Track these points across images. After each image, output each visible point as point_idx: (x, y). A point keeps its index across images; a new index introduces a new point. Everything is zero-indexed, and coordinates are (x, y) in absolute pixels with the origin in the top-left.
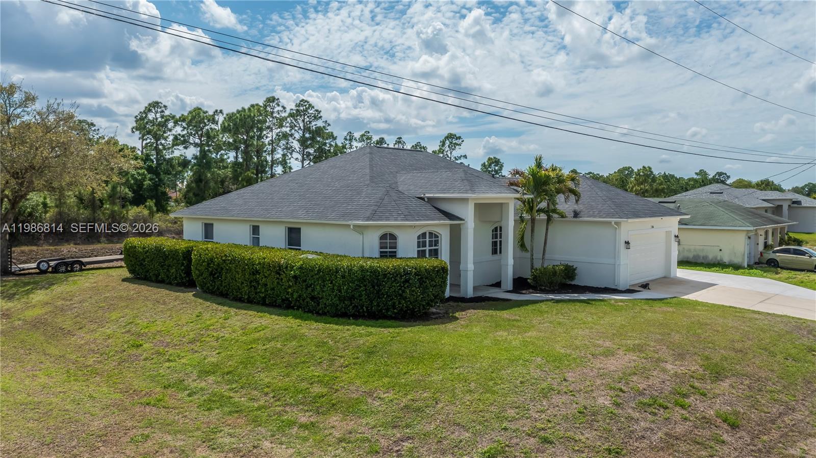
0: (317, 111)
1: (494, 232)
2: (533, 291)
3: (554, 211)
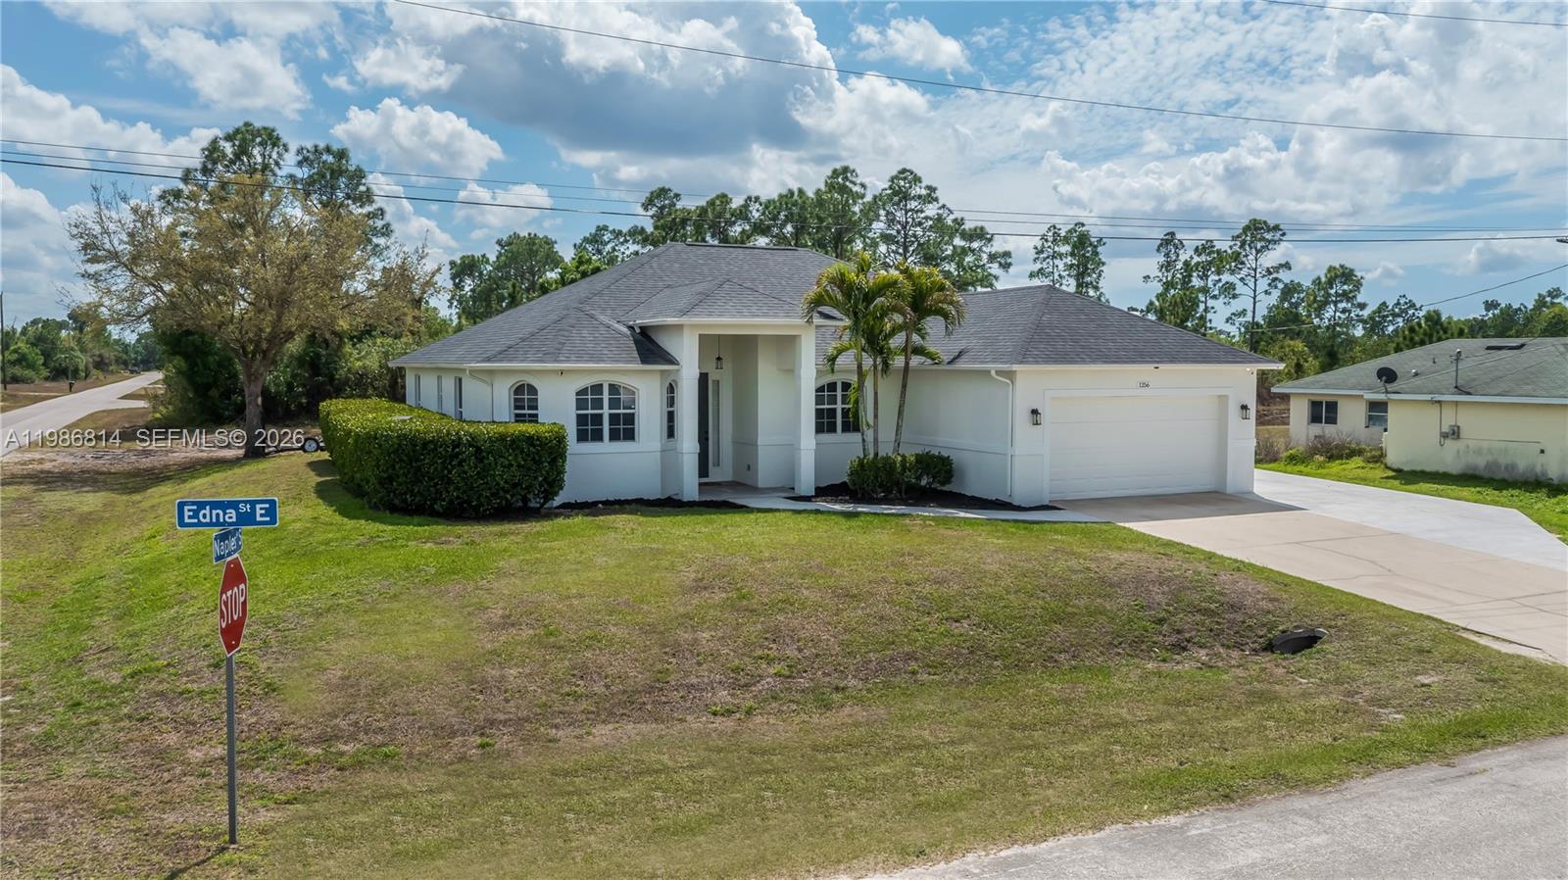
0: (929, 188)
1: (825, 392)
2: (847, 498)
3: (919, 351)
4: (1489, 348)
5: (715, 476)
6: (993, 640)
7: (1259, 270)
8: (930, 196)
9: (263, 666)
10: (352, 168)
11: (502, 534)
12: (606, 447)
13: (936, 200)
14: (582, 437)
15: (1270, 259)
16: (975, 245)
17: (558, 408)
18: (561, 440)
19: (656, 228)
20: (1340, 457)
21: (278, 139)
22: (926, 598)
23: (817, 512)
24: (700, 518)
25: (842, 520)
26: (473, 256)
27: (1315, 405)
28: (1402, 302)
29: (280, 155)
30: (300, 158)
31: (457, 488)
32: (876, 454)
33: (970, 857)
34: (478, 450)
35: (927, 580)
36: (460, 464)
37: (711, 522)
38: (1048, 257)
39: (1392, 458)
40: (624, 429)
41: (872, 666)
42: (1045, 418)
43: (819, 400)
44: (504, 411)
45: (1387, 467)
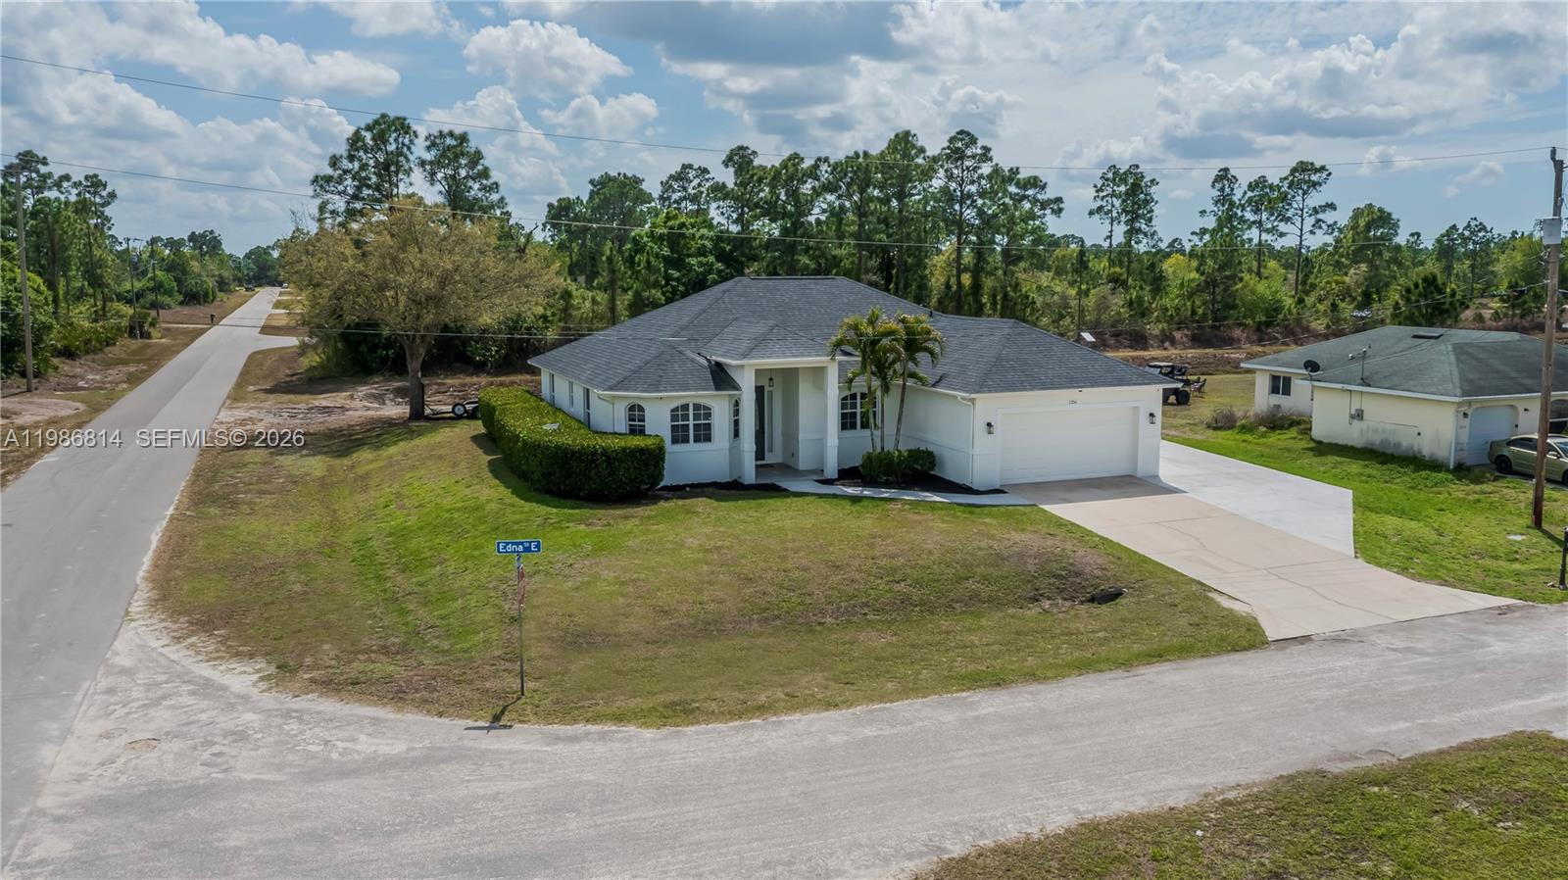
0: (984, 148)
1: (847, 401)
2: (860, 481)
3: (913, 375)
4: (1415, 337)
5: (769, 459)
6: (917, 595)
7: (1305, 210)
8: (986, 155)
9: (506, 607)
10: (473, 150)
11: (626, 518)
12: (691, 447)
13: (991, 159)
14: (675, 441)
15: (1315, 199)
16: (1030, 192)
17: (658, 422)
18: (661, 450)
19: (735, 184)
20: (1281, 427)
21: (409, 127)
22: (882, 568)
23: (835, 496)
24: (754, 503)
25: (846, 504)
26: (569, 199)
27: (1275, 379)
28: (1472, 224)
29: (411, 141)
30: (428, 143)
31: (595, 483)
32: (883, 449)
33: (859, 708)
34: (608, 458)
35: (885, 555)
36: (597, 467)
37: (760, 506)
38: (1107, 196)
39: (1318, 431)
40: (704, 434)
41: (842, 610)
42: (996, 428)
43: (843, 407)
44: (622, 426)
45: (1312, 440)
